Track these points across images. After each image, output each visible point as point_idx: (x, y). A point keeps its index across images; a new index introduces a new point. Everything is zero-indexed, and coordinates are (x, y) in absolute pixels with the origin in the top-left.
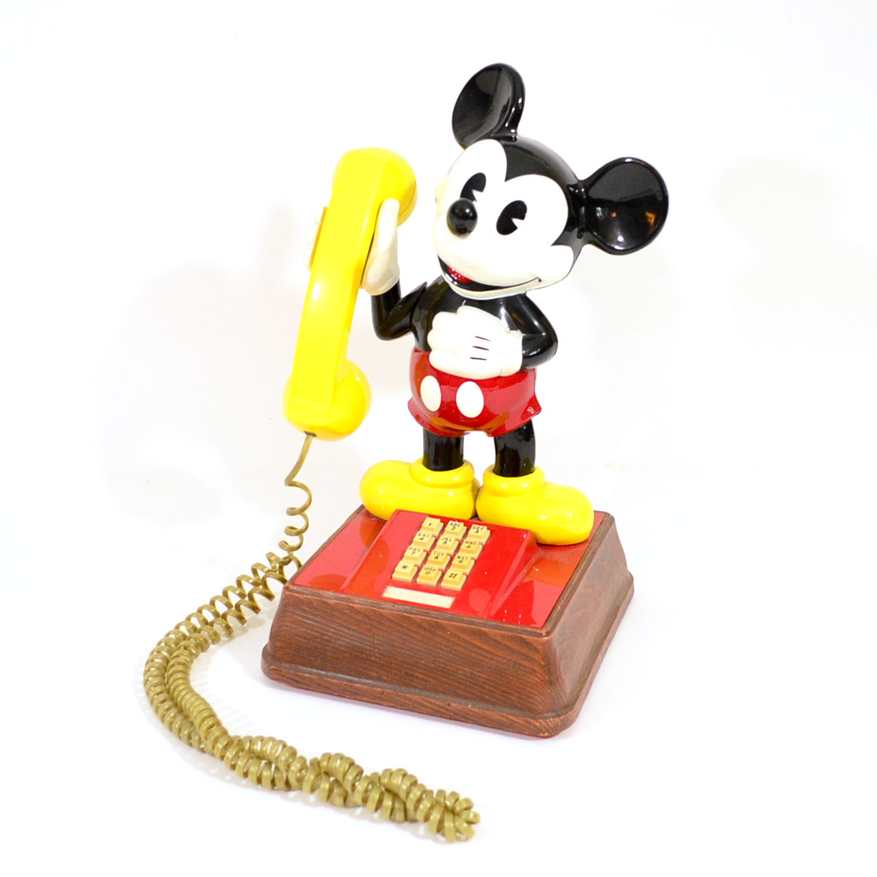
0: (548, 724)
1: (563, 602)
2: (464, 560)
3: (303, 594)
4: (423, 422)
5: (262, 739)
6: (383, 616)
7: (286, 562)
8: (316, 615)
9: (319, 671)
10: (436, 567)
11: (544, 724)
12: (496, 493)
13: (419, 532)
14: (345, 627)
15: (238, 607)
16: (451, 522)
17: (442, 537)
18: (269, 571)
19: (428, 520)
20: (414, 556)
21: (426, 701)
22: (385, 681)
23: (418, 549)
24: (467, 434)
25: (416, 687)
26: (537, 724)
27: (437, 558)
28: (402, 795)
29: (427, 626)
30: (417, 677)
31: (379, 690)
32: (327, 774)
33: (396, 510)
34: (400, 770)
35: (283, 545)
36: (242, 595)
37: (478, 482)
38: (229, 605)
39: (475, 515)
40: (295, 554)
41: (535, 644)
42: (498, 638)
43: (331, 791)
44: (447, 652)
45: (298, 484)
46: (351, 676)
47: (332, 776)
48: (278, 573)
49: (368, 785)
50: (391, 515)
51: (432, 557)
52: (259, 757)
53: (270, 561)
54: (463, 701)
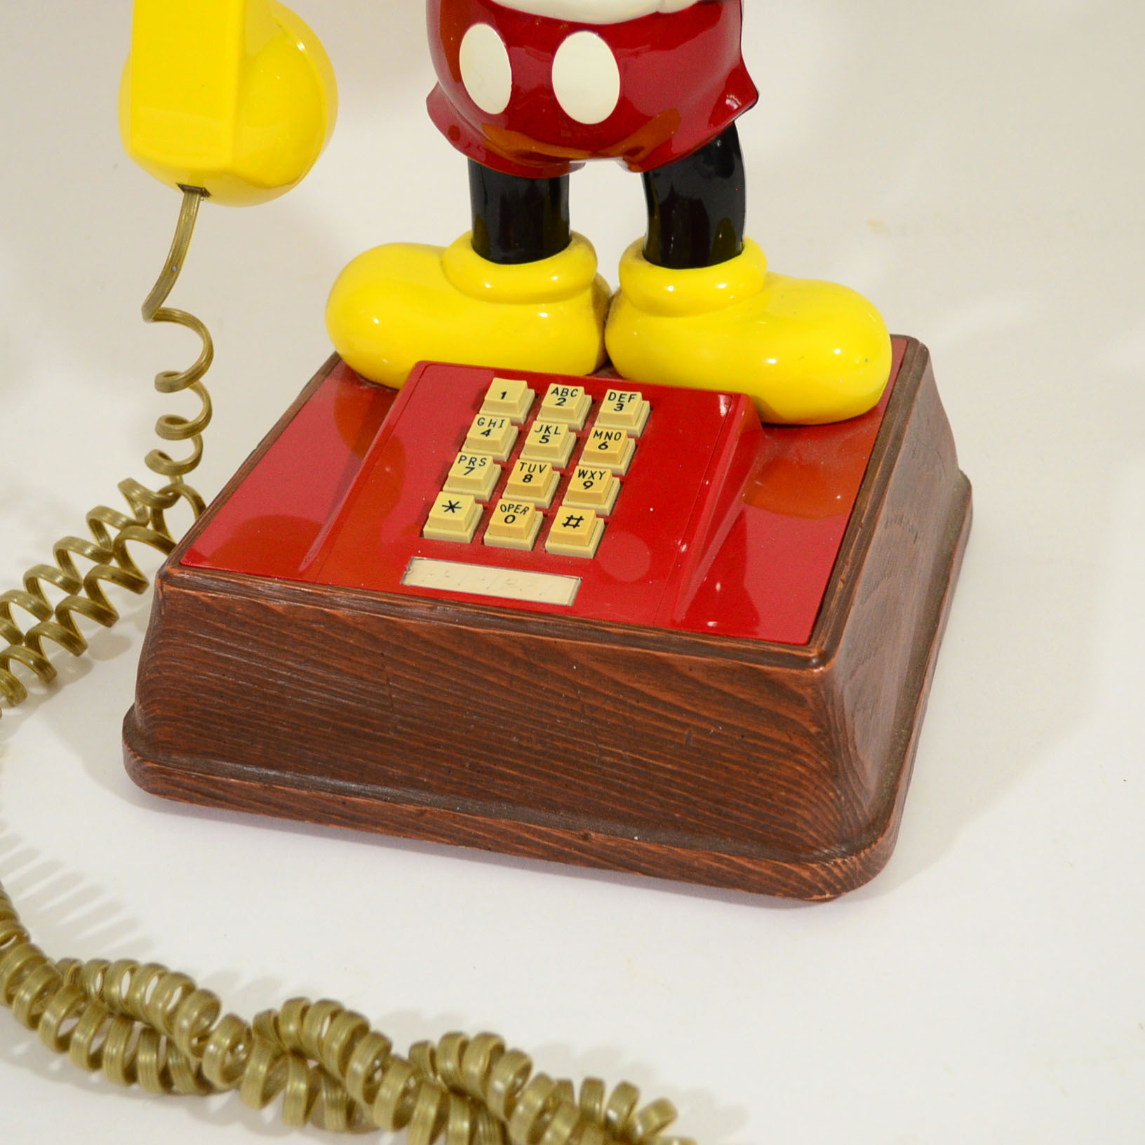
0: (830, 871)
1: (847, 569)
2: (596, 480)
3: (206, 588)
4: (470, 145)
5: (132, 967)
6: (408, 634)
7: (167, 499)
8: (244, 639)
9: (264, 771)
10: (530, 501)
11: (823, 873)
12: (656, 308)
13: (478, 417)
14: (316, 664)
15: (63, 613)
16: (552, 387)
17: (536, 425)
18: (129, 523)
19: (498, 384)
20: (471, 476)
21: (528, 830)
22: (425, 787)
23: (479, 458)
24: (577, 167)
25: (500, 799)
26: (806, 874)
27: (528, 478)
28: (496, 1105)
29: (518, 653)
30: (502, 776)
31: (412, 808)
32: (299, 1054)
33: (419, 364)
34: (486, 1037)
35: (158, 461)
36: (70, 586)
37: (605, 283)
38: (41, 611)
39: (605, 362)
40: (189, 479)
41: (792, 686)
42: (697, 675)
43: (313, 1093)
44: (574, 713)
45: (177, 314)
46: (341, 778)
47: (313, 1057)
48: (150, 527)
49: (407, 1081)
50: (406, 376)
51: (516, 477)
52: (126, 1016)
53: (131, 501)
54: (619, 828)
